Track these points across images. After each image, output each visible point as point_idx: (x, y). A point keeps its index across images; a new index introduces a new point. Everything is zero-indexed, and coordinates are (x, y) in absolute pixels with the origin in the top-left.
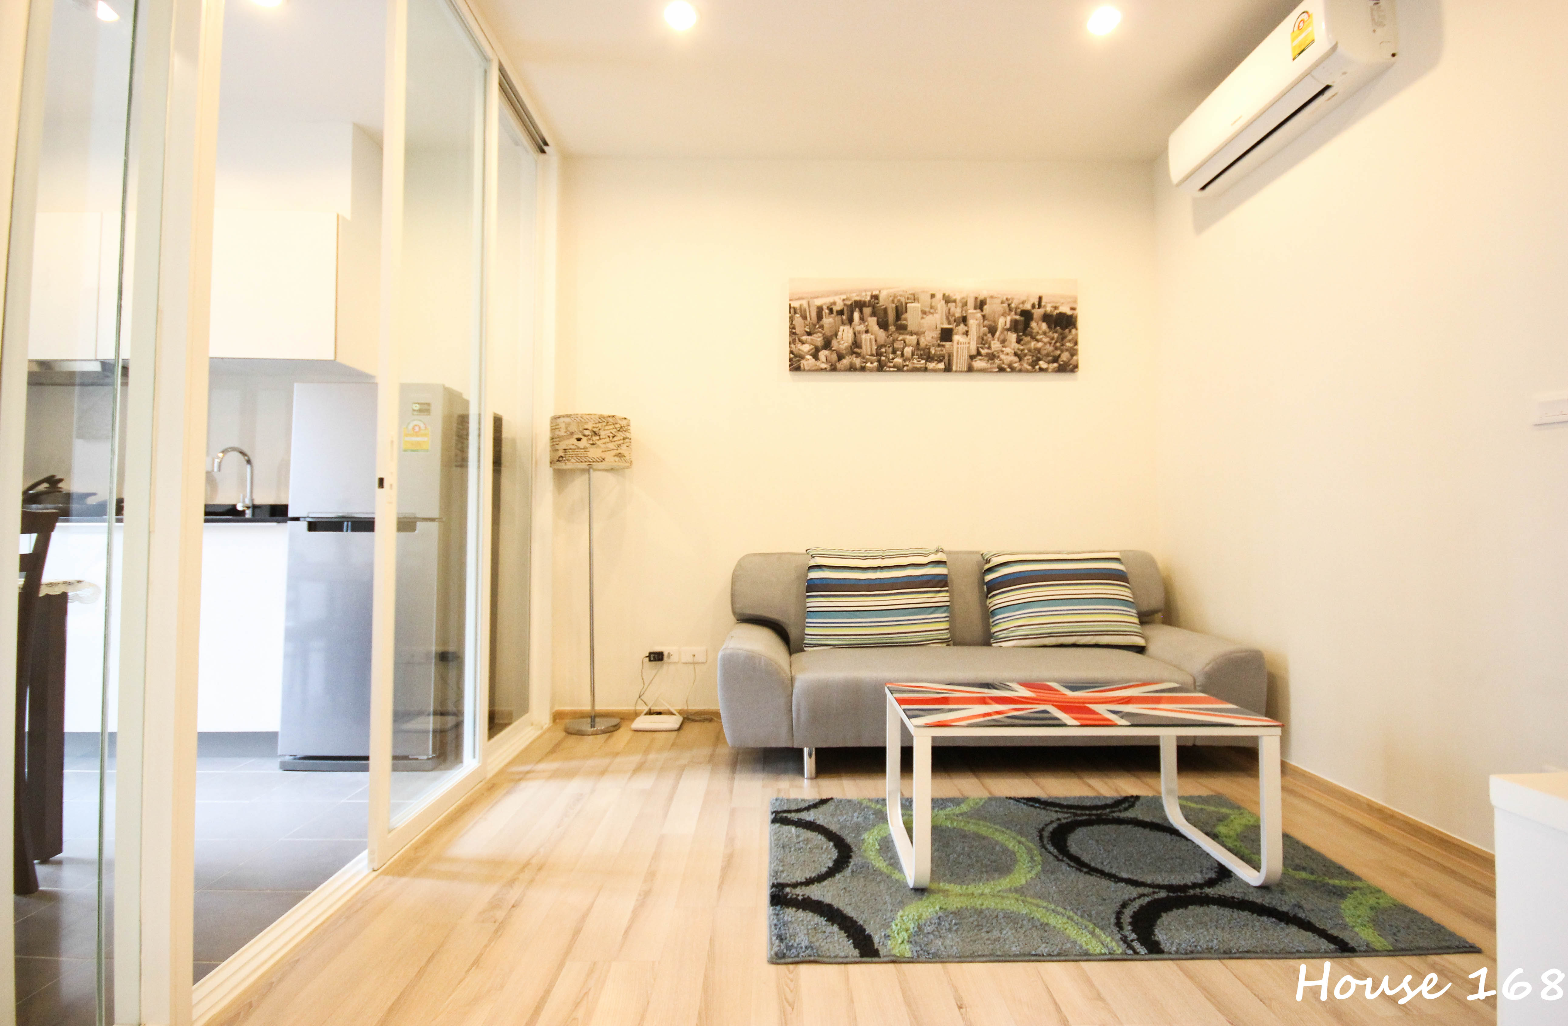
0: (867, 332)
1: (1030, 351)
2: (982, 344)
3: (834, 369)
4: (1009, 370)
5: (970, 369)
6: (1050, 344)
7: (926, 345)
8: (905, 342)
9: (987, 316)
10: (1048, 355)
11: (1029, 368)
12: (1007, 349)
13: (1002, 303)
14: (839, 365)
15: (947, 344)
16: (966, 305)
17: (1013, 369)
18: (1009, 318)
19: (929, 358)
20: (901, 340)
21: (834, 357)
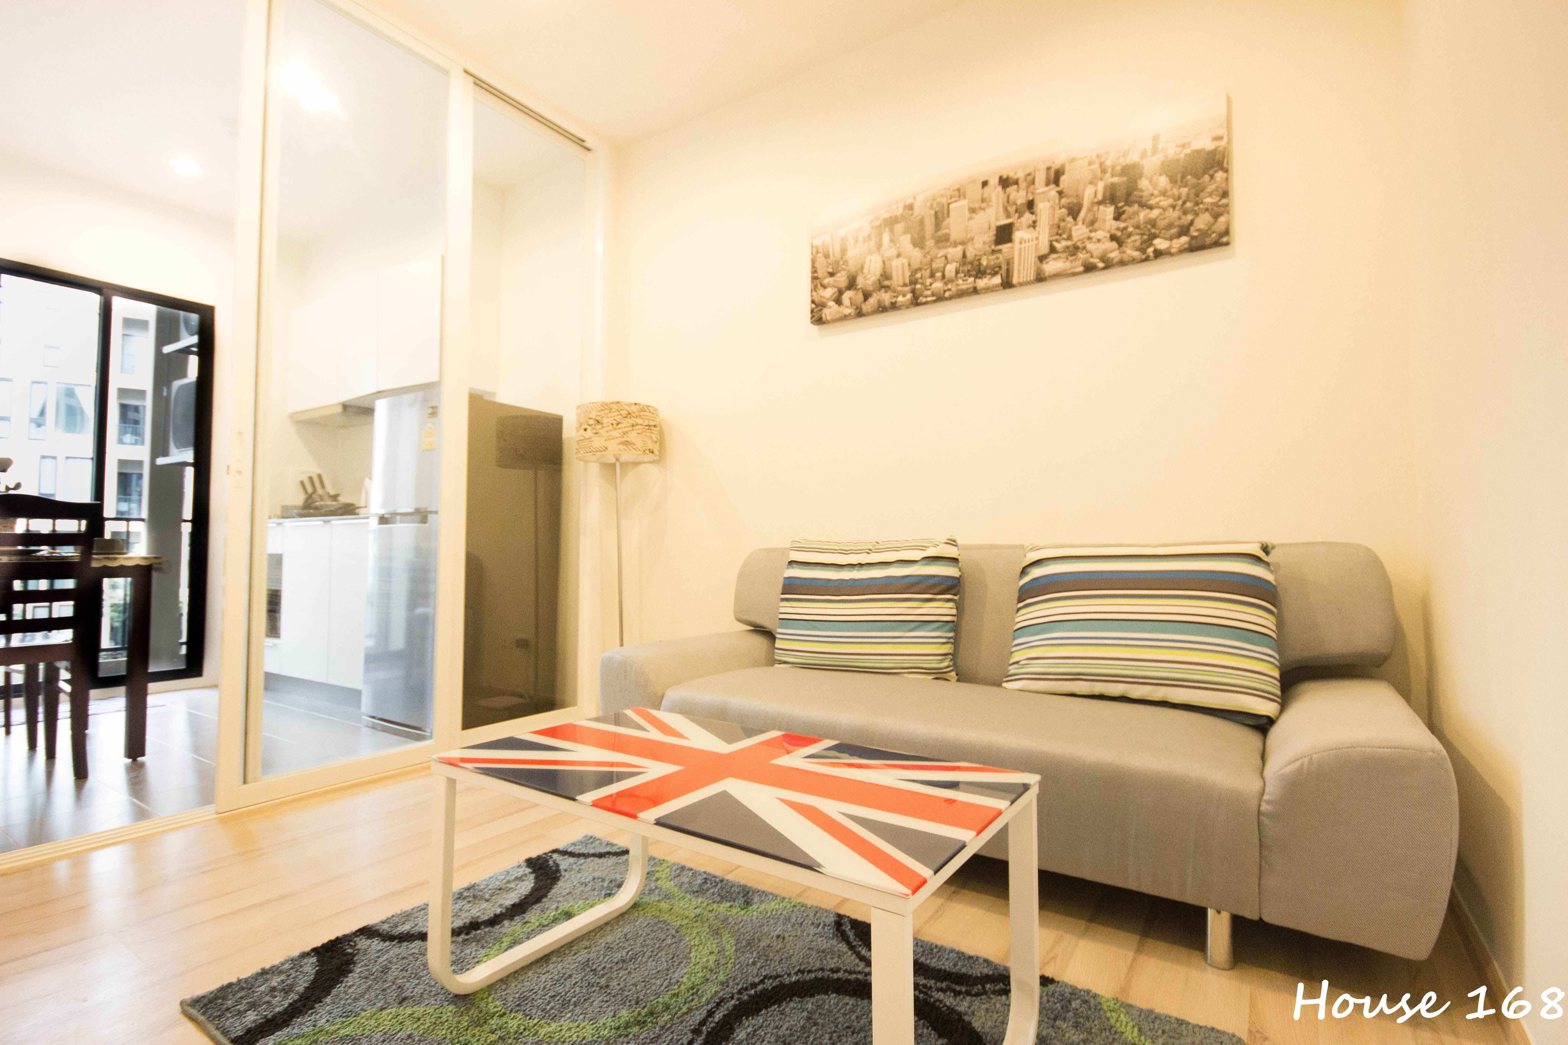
0: (898, 256)
1: (1137, 227)
2: (1057, 234)
3: (860, 314)
4: (1101, 265)
5: (1040, 278)
6: (1174, 207)
7: (976, 255)
8: (946, 258)
9: (1065, 191)
10: (1170, 226)
11: (1136, 254)
12: (1098, 233)
13: (1090, 164)
14: (867, 307)
15: (1005, 247)
16: (1033, 183)
17: (1109, 265)
18: (1101, 186)
19: (980, 273)
20: (942, 257)
21: (860, 296)
